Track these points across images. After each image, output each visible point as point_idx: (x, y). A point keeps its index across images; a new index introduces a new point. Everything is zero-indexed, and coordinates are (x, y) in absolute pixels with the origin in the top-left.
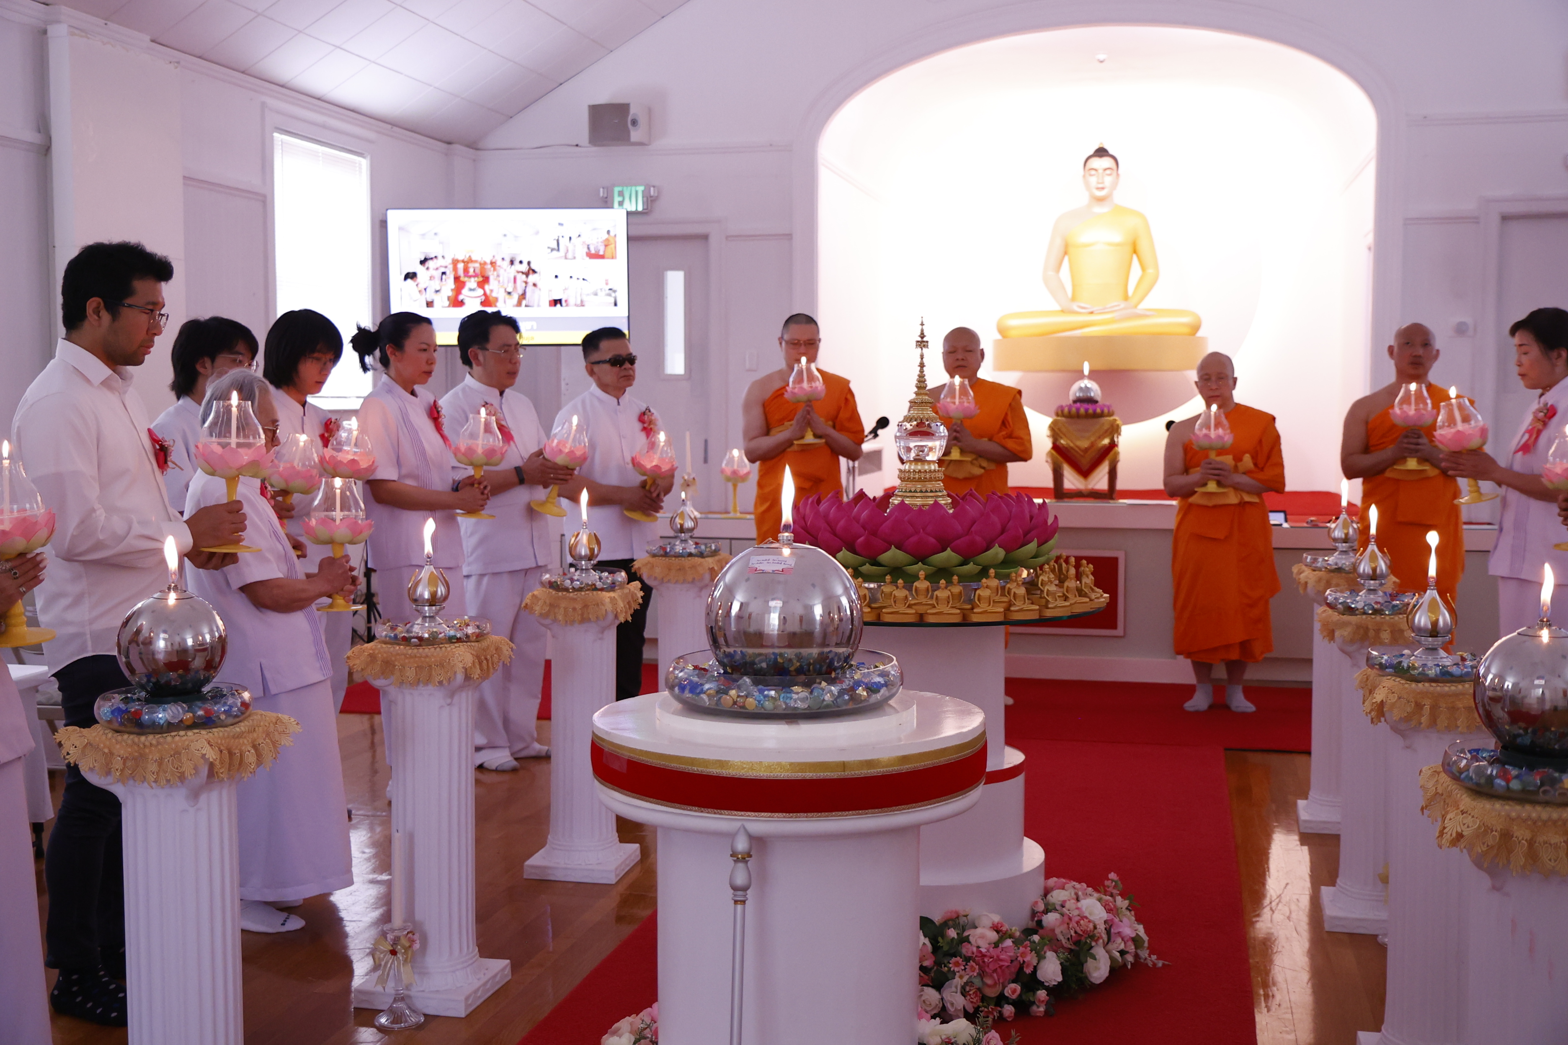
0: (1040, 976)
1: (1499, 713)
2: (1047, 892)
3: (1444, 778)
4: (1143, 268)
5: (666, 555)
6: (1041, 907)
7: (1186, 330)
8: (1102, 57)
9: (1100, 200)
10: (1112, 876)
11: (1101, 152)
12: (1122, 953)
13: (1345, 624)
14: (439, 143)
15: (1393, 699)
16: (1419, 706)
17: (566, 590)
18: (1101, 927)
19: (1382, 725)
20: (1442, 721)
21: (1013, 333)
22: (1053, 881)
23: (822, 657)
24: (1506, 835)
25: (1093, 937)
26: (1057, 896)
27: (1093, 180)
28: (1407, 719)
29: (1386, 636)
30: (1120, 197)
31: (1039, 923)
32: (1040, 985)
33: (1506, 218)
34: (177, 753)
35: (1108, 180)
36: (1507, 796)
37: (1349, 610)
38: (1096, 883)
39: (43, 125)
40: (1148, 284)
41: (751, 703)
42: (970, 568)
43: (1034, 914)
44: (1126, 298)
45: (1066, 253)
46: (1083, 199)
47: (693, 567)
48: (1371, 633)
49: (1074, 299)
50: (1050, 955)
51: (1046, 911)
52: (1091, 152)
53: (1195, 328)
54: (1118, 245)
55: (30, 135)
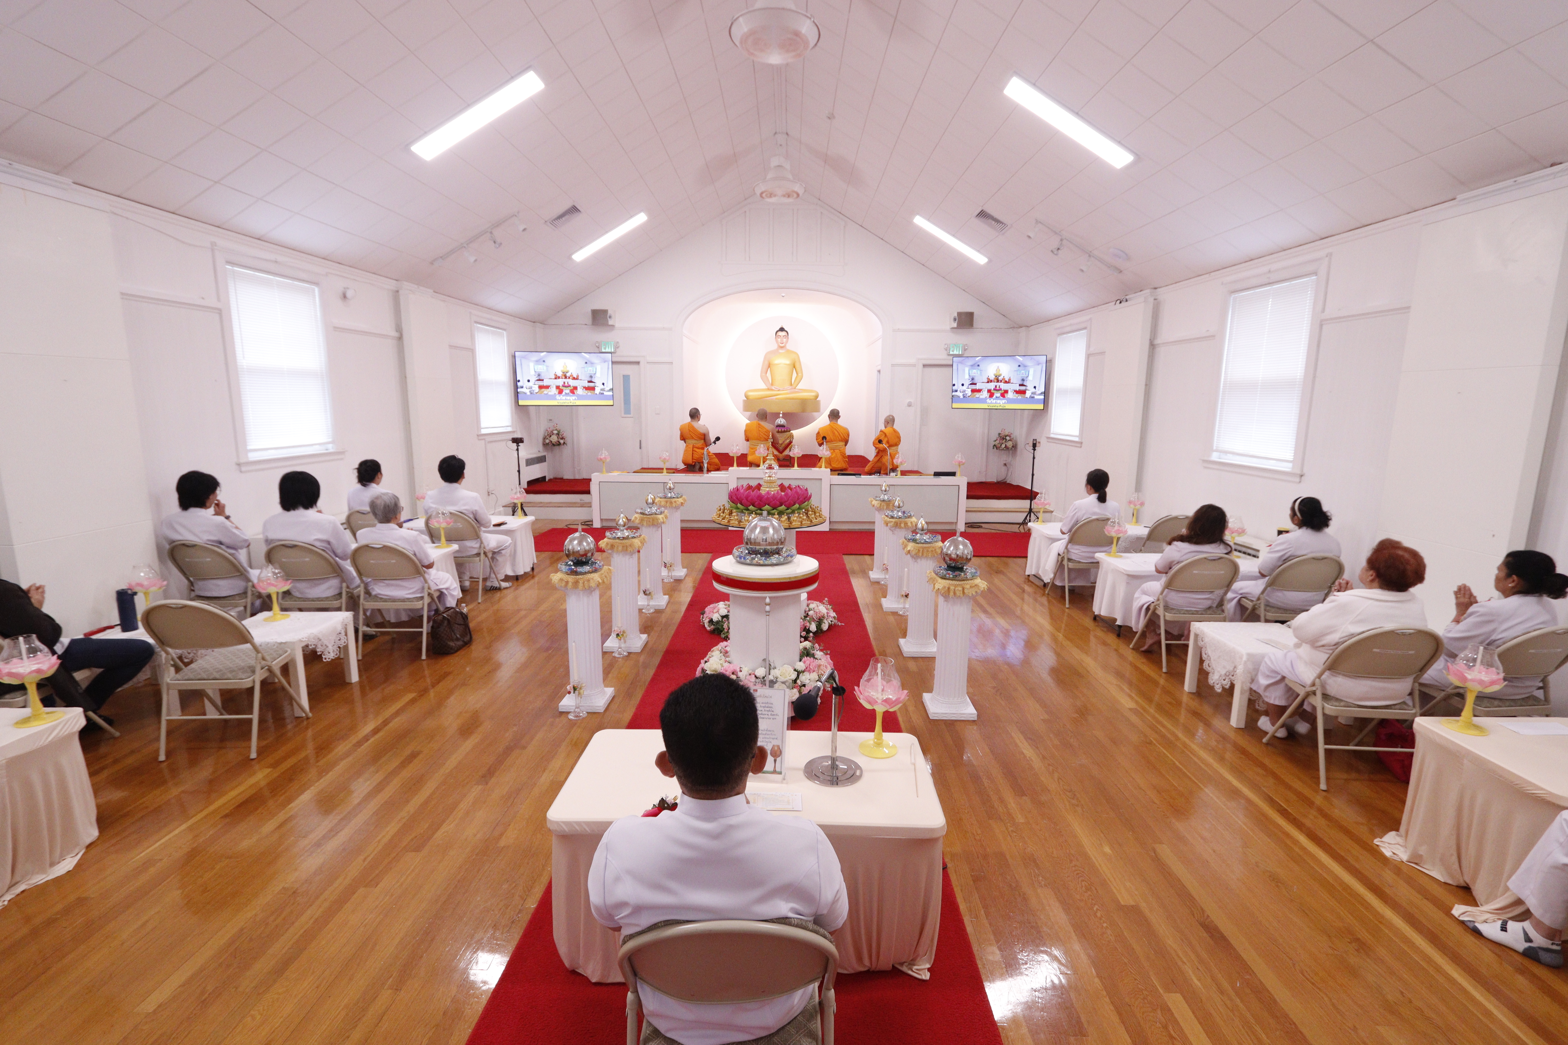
0: (810, 629)
1: (947, 559)
2: (808, 606)
3: (933, 573)
4: (797, 373)
5: (665, 498)
6: (808, 609)
7: (813, 398)
8: (783, 295)
9: (782, 347)
10: (826, 599)
11: (782, 329)
12: (831, 621)
13: (892, 522)
14: (527, 322)
15: (912, 549)
16: (919, 550)
17: (646, 515)
18: (826, 614)
19: (909, 555)
20: (925, 555)
21: (751, 398)
22: (810, 601)
23: (777, 549)
24: (949, 588)
25: (823, 617)
26: (811, 606)
27: (779, 340)
28: (916, 554)
29: (903, 525)
30: (788, 347)
31: (807, 614)
32: (811, 632)
33: (925, 366)
34: (589, 581)
35: (785, 340)
36: (949, 579)
37: (892, 517)
38: (821, 601)
39: (399, 329)
40: (799, 379)
41: (761, 562)
42: (789, 511)
43: (805, 612)
44: (791, 385)
45: (769, 367)
46: (775, 347)
47: (675, 502)
48: (898, 524)
49: (772, 384)
50: (813, 623)
51: (809, 611)
52: (778, 329)
53: (817, 397)
54: (788, 365)
55: (397, 335)
